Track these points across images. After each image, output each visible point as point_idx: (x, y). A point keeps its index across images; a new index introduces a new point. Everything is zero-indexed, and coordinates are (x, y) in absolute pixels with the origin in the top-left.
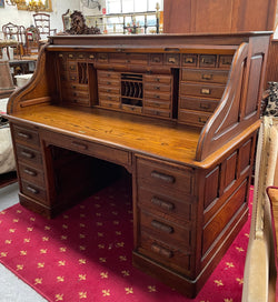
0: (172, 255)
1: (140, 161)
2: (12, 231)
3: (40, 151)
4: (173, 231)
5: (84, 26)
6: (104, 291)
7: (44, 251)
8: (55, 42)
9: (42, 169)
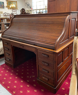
0: (49, 80)
1: (38, 51)
2: (2, 72)
3: (10, 48)
4: (48, 72)
5: (25, 12)
6: (28, 91)
7: (11, 78)
8: (16, 16)
9: (11, 53)
